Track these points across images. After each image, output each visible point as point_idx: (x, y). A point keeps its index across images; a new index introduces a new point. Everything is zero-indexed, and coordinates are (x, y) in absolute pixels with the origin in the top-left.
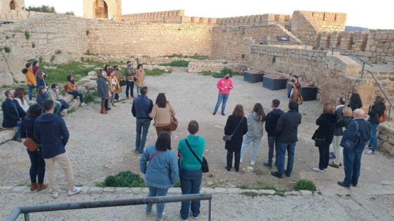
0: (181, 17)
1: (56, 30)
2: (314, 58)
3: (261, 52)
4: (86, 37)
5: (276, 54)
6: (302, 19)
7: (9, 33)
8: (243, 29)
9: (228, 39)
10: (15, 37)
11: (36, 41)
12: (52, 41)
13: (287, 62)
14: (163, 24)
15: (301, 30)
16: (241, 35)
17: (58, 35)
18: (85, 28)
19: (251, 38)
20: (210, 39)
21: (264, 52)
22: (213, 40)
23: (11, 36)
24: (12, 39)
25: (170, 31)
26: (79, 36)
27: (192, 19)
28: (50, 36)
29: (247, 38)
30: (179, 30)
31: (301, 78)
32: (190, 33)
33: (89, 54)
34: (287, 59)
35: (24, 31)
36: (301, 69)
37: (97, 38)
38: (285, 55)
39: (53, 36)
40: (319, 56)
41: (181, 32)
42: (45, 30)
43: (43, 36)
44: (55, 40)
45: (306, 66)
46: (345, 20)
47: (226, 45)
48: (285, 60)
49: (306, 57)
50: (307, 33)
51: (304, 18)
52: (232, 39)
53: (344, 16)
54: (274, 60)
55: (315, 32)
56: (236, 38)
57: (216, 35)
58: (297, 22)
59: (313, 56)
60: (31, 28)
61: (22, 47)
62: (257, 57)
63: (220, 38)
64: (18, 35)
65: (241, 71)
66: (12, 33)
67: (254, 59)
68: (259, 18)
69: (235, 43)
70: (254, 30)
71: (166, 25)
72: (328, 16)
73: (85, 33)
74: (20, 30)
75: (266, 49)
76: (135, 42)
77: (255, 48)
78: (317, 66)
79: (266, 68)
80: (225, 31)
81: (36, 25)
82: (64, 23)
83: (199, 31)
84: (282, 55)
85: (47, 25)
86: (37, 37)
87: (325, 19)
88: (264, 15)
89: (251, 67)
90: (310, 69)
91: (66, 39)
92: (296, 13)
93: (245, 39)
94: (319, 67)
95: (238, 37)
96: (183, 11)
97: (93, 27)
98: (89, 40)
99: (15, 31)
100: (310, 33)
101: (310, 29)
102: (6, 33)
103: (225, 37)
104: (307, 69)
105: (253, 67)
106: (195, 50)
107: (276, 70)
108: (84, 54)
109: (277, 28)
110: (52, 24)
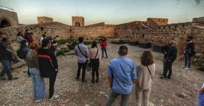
0: (104, 25)
1: (56, 28)
2: (167, 32)
3: (137, 33)
4: (70, 32)
5: (144, 33)
6: (151, 21)
7: (32, 27)
8: (127, 27)
9: (121, 31)
10: (36, 29)
11: (47, 31)
12: (54, 32)
13: (150, 36)
14: (97, 27)
15: (150, 25)
16: (126, 29)
17: (57, 30)
18: (69, 29)
19: (130, 30)
20: (114, 32)
21: (138, 33)
22: (115, 32)
23: (34, 28)
24: (34, 30)
25: (100, 29)
26: (67, 32)
27: (108, 25)
28: (53, 30)
29: (128, 30)
30: (103, 29)
31: (159, 42)
32: (106, 30)
33: (71, 38)
34: (150, 35)
35: (40, 27)
36: (158, 38)
37: (74, 32)
38: (150, 33)
39: (55, 30)
40: (169, 31)
41: (103, 30)
42: (51, 28)
43: (50, 30)
44: (56, 32)
45: (162, 36)
46: (167, 21)
47: (120, 33)
48: (149, 35)
49: (161, 32)
50: (153, 26)
51: (152, 20)
52: (122, 31)
53: (167, 20)
54: (143, 36)
55: (157, 25)
56: (124, 31)
57: (116, 30)
58: (149, 22)
59: (166, 31)
60: (44, 26)
61: (40, 33)
62: (135, 35)
63: (118, 31)
64: (37, 28)
65: (128, 42)
66: (34, 27)
67: (134, 36)
68: (132, 23)
69: (123, 32)
70: (131, 27)
71: (98, 27)
72: (161, 20)
73: (69, 30)
74: (39, 26)
75: (139, 31)
76: (87, 33)
77: (134, 32)
78: (169, 36)
79: (139, 39)
80: (120, 29)
81: (46, 25)
82: (60, 26)
83: (110, 29)
84: (148, 33)
85: (52, 25)
86: (47, 30)
87: (160, 21)
88: (134, 22)
89: (132, 39)
90: (164, 38)
91: (61, 32)
92: (149, 19)
93: (127, 31)
94: (170, 36)
95: (125, 30)
96: (104, 23)
97: (72, 28)
98: (71, 33)
99: (35, 26)
100: (155, 26)
101: (155, 24)
102: (30, 27)
103: (120, 31)
104: (162, 38)
105: (133, 40)
106: (109, 36)
107: (144, 40)
108: (69, 38)
109: (141, 25)
110: (54, 26)
